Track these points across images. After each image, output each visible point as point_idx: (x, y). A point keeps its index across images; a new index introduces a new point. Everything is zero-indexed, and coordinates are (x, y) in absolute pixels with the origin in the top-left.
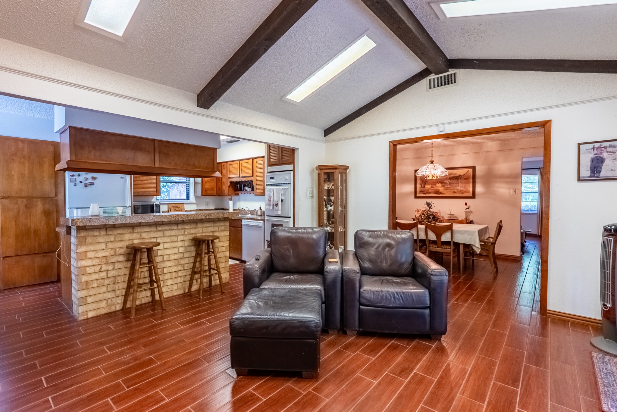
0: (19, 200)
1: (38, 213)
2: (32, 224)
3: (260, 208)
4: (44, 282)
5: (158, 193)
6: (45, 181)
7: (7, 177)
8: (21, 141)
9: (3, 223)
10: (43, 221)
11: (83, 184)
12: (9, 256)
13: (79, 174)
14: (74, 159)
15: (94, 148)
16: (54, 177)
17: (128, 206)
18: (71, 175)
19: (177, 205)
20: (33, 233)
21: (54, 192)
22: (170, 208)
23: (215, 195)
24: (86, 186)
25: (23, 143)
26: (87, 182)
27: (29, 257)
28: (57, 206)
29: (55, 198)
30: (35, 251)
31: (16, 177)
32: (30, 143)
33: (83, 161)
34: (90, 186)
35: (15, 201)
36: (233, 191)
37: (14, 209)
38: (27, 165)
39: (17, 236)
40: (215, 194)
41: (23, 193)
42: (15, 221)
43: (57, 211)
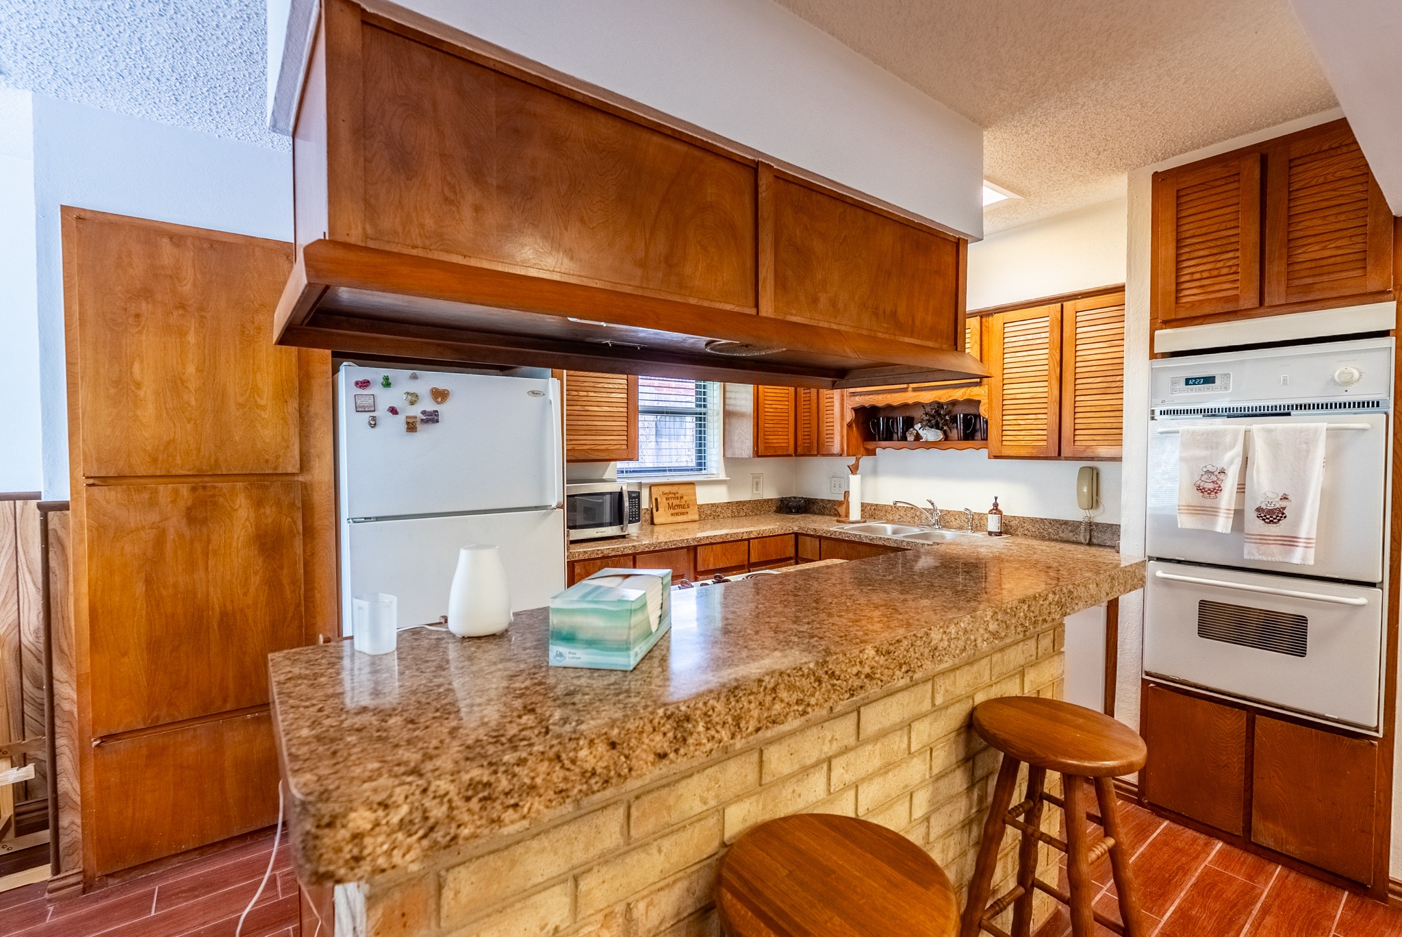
0: (161, 488)
1: (234, 544)
2: (211, 589)
3: (996, 505)
4: (260, 827)
5: (630, 451)
6: (264, 408)
7: (112, 391)
8: (171, 238)
9: (99, 593)
10: (256, 573)
11: (401, 418)
12: (120, 730)
13: (386, 378)
14: (355, 237)
15: (478, 175)
16: (297, 391)
17: (554, 505)
18: (357, 383)
19: (674, 489)
20: (216, 627)
21: (297, 452)
22: (656, 499)
23: (790, 455)
24: (411, 427)
25: (178, 246)
26: (416, 411)
27: (201, 728)
28: (307, 508)
29: (301, 478)
30: (225, 701)
31: (147, 392)
32: (206, 246)
33: (414, 252)
34: (426, 426)
35: (146, 495)
36: (860, 440)
37: (143, 528)
38: (191, 338)
39: (154, 647)
40: (791, 451)
41: (179, 461)
42: (148, 581)
43: (309, 532)
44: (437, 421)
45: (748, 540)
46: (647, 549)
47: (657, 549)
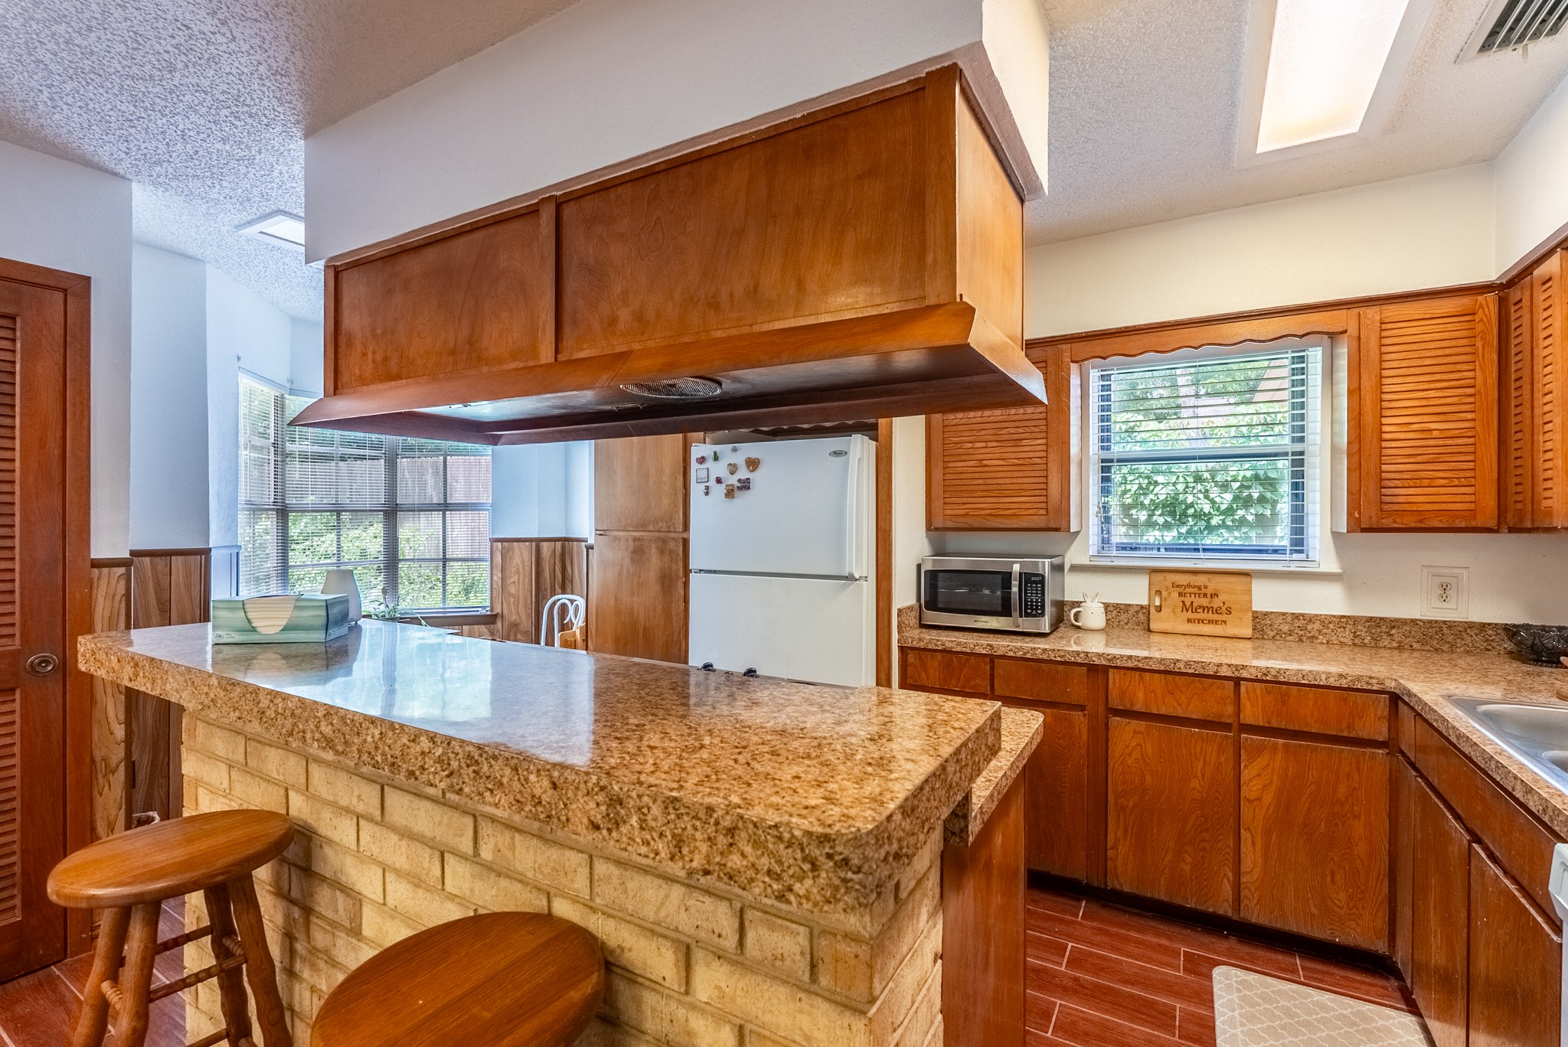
1: (650, 580)
5: (1051, 517)
10: (659, 602)
11: (724, 487)
13: (716, 453)
18: (700, 460)
19: (1201, 580)
21: (681, 516)
22: (1159, 593)
23: (1487, 529)
24: (730, 493)
26: (733, 480)
29: (683, 536)
34: (740, 493)
40: (1488, 519)
44: (749, 488)
45: (1237, 681)
46: (1011, 654)
47: (1029, 656)
